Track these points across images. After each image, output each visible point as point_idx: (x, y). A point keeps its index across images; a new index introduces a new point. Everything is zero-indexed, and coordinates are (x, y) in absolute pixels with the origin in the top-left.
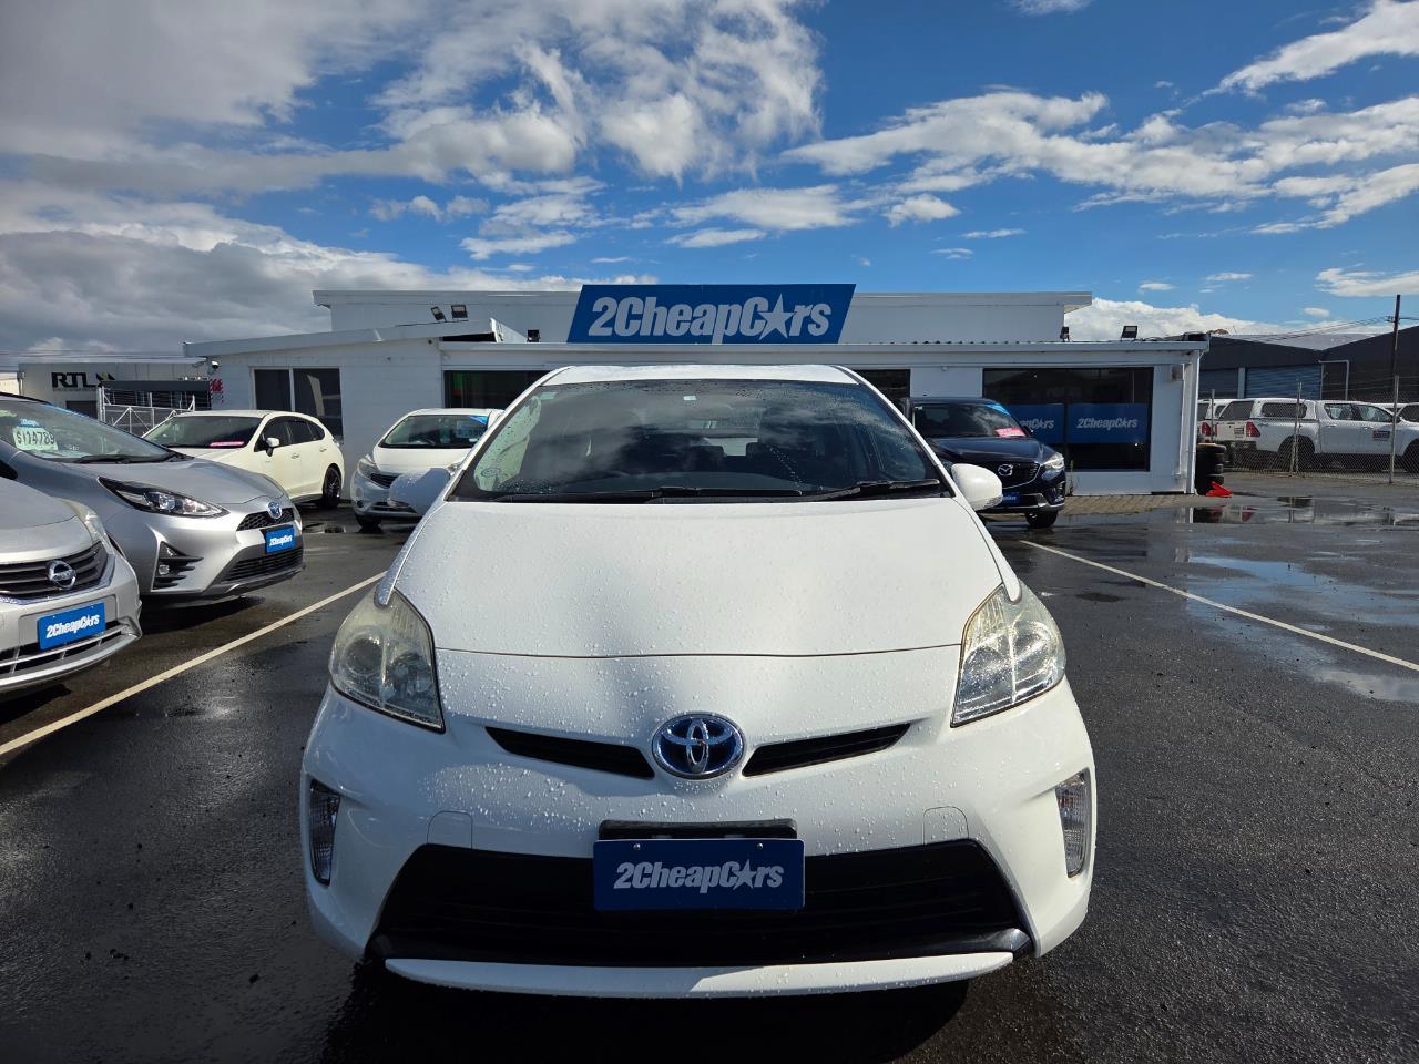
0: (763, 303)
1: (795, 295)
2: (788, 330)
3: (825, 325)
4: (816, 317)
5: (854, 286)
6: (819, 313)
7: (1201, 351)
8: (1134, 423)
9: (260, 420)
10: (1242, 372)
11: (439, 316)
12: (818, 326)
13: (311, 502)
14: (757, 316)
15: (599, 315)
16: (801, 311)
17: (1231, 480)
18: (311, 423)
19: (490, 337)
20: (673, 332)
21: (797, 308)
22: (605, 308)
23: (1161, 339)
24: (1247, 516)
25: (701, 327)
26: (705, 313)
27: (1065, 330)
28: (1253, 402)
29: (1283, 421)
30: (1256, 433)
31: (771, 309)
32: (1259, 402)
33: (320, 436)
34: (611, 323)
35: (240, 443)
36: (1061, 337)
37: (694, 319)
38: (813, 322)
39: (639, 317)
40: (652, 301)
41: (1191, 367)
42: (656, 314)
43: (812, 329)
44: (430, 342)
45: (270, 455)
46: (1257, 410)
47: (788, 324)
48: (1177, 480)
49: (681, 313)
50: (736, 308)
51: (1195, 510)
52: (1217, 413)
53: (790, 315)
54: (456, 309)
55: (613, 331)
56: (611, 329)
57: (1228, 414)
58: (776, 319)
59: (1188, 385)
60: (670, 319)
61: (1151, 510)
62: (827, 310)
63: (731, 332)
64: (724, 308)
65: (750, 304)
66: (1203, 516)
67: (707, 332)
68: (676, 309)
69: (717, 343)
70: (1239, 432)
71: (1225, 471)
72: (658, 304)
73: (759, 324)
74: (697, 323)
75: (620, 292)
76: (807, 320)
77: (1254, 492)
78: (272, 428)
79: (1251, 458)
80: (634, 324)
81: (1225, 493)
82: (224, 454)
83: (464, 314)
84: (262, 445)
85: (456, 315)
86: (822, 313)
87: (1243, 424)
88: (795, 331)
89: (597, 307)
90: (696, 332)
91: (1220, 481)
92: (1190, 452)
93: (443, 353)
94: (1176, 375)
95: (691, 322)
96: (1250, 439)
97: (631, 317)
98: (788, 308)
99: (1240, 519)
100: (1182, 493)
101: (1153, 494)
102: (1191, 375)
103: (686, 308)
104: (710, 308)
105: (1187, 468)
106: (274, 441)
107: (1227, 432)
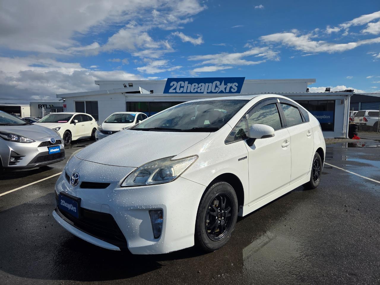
0: (218, 83)
1: (227, 80)
2: (225, 90)
3: (236, 89)
4: (234, 87)
5: (244, 78)
6: (234, 85)
7: (351, 95)
8: (329, 117)
9: (73, 115)
10: (360, 104)
11: (125, 86)
12: (234, 89)
13: (88, 138)
14: (216, 86)
15: (172, 86)
16: (229, 85)
17: (360, 134)
18: (88, 116)
19: (139, 92)
20: (192, 91)
21: (228, 84)
22: (174, 85)
23: (337, 92)
24: (363, 145)
25: (201, 90)
26: (202, 86)
27: (308, 89)
28: (365, 111)
29: (374, 117)
30: (366, 120)
31: (220, 84)
32: (367, 111)
33: (91, 119)
34: (175, 89)
35: (66, 121)
36: (307, 91)
37: (198, 87)
38: (233, 88)
39: (183, 87)
40: (187, 82)
41: (347, 100)
42: (188, 86)
43: (232, 90)
44: (122, 94)
45: (75, 125)
46: (367, 114)
47: (225, 89)
48: (343, 134)
49: (195, 86)
50: (210, 84)
51: (348, 144)
52: (354, 114)
53: (226, 86)
54: (130, 84)
55: (176, 91)
56: (175, 90)
57: (357, 115)
58: (222, 87)
59: (346, 106)
60: (192, 87)
61: (335, 143)
62: (237, 85)
63: (209, 91)
64: (207, 84)
65: (214, 83)
66: (351, 145)
67: (202, 91)
68: (193, 85)
69: (205, 93)
70: (361, 120)
71: (358, 132)
72: (188, 84)
73: (217, 89)
74: (199, 89)
75: (177, 80)
76: (231, 88)
77: (367, 138)
78: (76, 117)
79: (365, 128)
80: (182, 89)
81: (358, 138)
82: (61, 124)
83: (132, 86)
84: (73, 122)
85: (130, 86)
86: (235, 85)
87: (362, 118)
88: (228, 90)
89: (171, 84)
90: (199, 91)
91: (356, 135)
92: (347, 126)
93: (126, 96)
94: (343, 102)
95: (198, 88)
96: (364, 122)
97: (181, 87)
98: (225, 84)
99: (361, 146)
100: (344, 138)
101: (335, 138)
102: (347, 103)
103: (196, 84)
104: (203, 84)
105: (346, 130)
106: (76, 121)
107: (357, 120)
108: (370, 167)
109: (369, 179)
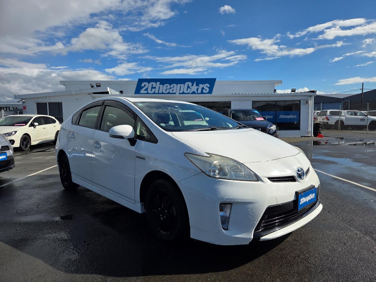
0: (190, 84)
1: (199, 81)
2: (197, 91)
3: (208, 90)
4: (205, 88)
5: (216, 79)
6: (206, 86)
7: (314, 96)
8: (295, 116)
9: (32, 117)
10: (322, 104)
11: (92, 87)
12: (206, 90)
13: (51, 142)
14: (188, 87)
15: (143, 87)
16: (201, 86)
17: (323, 132)
18: (51, 118)
19: (107, 93)
20: (164, 92)
21: (200, 85)
22: (145, 85)
23: (302, 92)
24: (326, 143)
26: (174, 86)
27: (275, 90)
28: (327, 111)
29: (335, 116)
30: (328, 120)
31: (192, 85)
32: (329, 111)
33: (54, 122)
34: (147, 90)
35: (24, 124)
36: (274, 92)
37: (170, 88)
38: (204, 89)
39: (155, 88)
40: (158, 83)
41: (311, 100)
42: (159, 87)
43: (204, 91)
44: (89, 94)
45: (35, 128)
46: (328, 113)
47: (197, 89)
48: (308, 133)
49: (167, 86)
50: (182, 85)
51: (313, 141)
52: (317, 114)
53: (198, 87)
54: (97, 85)
55: (147, 92)
56: (147, 91)
57: (320, 115)
58: (194, 88)
59: (310, 106)
60: (164, 88)
61: (301, 141)
62: (208, 86)
63: (181, 92)
64: (179, 85)
65: (186, 84)
66: (316, 143)
67: (174, 92)
69: (177, 94)
70: (323, 119)
71: (321, 130)
72: (160, 84)
73: (189, 90)
74: (172, 89)
75: (149, 81)
76: (203, 88)
77: (329, 136)
78: (36, 120)
79: (328, 127)
80: (153, 90)
81: (322, 136)
82: (18, 128)
83: (100, 86)
84: (32, 125)
85: (97, 86)
86: (207, 86)
87: (325, 117)
88: (199, 91)
89: (143, 85)
90: (171, 92)
91: (320, 133)
92: (312, 125)
93: (93, 97)
94: (307, 102)
95: (170, 89)
96: (327, 121)
97: (152, 88)
98: (197, 85)
99: (324, 143)
100: (310, 136)
101: (301, 137)
102: (311, 102)
103: (168, 85)
104: (175, 85)
105: (311, 129)
106: (36, 124)
107: (320, 120)
108: (336, 165)
109: (336, 177)
